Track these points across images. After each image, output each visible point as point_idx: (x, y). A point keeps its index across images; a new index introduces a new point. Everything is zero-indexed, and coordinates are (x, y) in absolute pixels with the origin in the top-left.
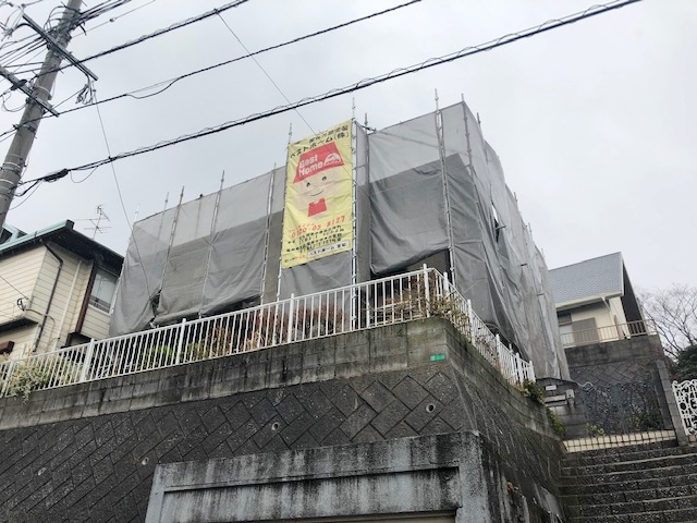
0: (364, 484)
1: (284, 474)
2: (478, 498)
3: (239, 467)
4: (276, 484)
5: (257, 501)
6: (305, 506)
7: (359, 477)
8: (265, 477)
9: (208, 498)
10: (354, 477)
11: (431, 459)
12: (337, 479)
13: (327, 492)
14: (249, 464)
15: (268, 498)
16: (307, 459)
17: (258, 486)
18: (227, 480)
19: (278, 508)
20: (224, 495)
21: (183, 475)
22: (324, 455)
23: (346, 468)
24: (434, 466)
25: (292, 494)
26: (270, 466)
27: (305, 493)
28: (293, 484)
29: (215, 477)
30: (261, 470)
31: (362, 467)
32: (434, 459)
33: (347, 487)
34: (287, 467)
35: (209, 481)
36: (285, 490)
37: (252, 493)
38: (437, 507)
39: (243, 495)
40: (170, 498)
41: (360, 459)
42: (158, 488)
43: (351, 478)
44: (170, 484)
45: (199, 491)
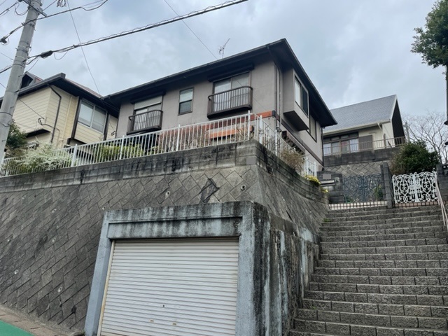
0: (200, 223)
1: (164, 217)
2: (250, 232)
3: (143, 213)
4: (160, 222)
5: (151, 229)
6: (173, 232)
7: (198, 220)
8: (156, 218)
9: (129, 227)
10: (195, 220)
11: (230, 213)
12: (188, 221)
13: (183, 225)
14: (148, 211)
15: (156, 228)
16: (174, 210)
17: (152, 222)
18: (137, 219)
19: (161, 232)
20: (137, 225)
21: (117, 216)
22: (183, 209)
23: (192, 215)
24: (232, 216)
25: (167, 227)
26: (158, 213)
27: (173, 226)
28: (168, 222)
29: (132, 217)
30: (153, 215)
31: (200, 215)
32: (232, 213)
33: (192, 225)
34: (165, 214)
35: (129, 219)
36: (165, 224)
37: (149, 225)
38: (232, 235)
39: (145, 226)
40: (112, 226)
41: (199, 211)
42: (106, 222)
43: (194, 220)
44: (111, 220)
45: (125, 223)
